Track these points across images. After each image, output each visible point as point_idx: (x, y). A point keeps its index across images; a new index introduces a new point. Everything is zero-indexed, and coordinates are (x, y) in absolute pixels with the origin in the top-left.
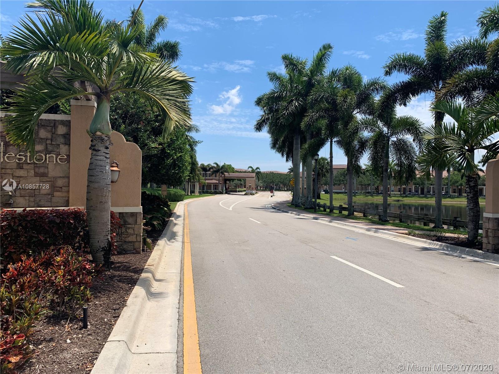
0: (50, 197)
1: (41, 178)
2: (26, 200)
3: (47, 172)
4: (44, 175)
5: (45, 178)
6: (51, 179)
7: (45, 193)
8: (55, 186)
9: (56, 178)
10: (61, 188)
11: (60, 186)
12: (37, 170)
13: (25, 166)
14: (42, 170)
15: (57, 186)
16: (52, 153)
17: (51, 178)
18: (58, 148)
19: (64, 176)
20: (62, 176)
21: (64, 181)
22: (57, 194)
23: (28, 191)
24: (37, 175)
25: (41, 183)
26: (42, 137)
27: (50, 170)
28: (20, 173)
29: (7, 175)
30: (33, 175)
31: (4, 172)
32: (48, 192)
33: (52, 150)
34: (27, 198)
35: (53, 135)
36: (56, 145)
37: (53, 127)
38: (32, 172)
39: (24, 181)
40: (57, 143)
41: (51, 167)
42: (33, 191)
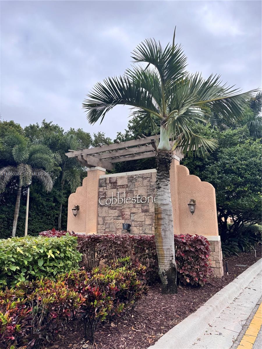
1: (145, 213)
2: (137, 229)
3: (148, 209)
4: (146, 211)
5: (148, 213)
7: (148, 224)
8: (153, 219)
9: (154, 213)
12: (143, 208)
13: (137, 206)
14: (145, 208)
16: (151, 195)
17: (151, 213)
18: (154, 192)
23: (139, 222)
24: (143, 211)
25: (146, 217)
26: (145, 185)
27: (150, 208)
28: (134, 210)
29: (127, 212)
30: (141, 212)
31: (126, 210)
32: (150, 223)
33: (151, 193)
34: (138, 227)
35: (151, 183)
36: (153, 190)
37: (151, 177)
38: (140, 209)
39: (136, 216)
40: (153, 188)
41: (150, 205)
42: (141, 223)
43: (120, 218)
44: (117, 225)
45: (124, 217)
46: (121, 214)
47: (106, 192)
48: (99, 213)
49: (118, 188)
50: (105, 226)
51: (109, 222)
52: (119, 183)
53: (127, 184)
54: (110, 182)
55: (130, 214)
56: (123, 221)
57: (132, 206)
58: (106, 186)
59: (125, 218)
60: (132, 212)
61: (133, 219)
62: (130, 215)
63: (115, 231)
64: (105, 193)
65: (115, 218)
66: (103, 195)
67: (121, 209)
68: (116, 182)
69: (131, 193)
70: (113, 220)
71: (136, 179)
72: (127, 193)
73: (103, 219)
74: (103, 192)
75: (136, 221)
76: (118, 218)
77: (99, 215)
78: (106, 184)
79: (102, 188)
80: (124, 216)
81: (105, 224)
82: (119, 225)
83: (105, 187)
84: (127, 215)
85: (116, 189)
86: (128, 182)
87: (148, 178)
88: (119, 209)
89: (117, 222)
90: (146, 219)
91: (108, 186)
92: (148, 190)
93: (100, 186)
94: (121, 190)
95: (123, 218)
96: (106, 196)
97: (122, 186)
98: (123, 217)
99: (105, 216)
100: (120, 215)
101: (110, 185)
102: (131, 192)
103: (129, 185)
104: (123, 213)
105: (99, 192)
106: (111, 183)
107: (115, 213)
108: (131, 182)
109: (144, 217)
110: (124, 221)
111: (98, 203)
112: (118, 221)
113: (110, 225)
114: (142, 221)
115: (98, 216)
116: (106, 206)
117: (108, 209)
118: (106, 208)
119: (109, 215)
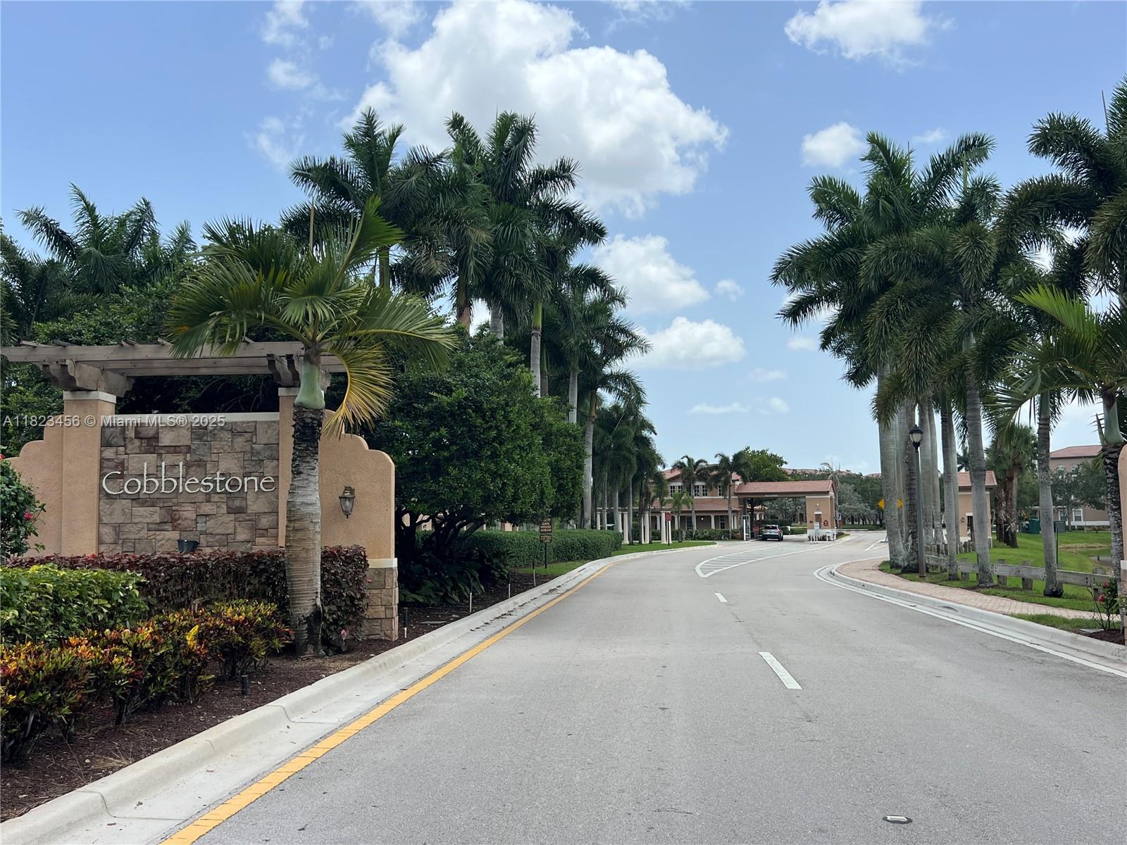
0: (250, 545)
1: (237, 515)
3: (245, 506)
4: (240, 511)
5: (243, 515)
6: (250, 517)
7: (243, 540)
8: (257, 528)
9: (258, 514)
10: (266, 530)
11: (265, 528)
12: (230, 503)
13: (215, 498)
14: (237, 503)
15: (260, 528)
16: (252, 474)
17: (251, 515)
18: (260, 467)
19: (271, 511)
20: (267, 511)
21: (271, 519)
22: (260, 540)
23: (218, 537)
24: (231, 511)
25: (237, 524)
26: (238, 450)
27: (249, 503)
28: (207, 508)
29: (188, 513)
30: (225, 512)
31: (183, 509)
32: (248, 538)
33: (253, 469)
34: (217, 548)
35: (254, 445)
36: (258, 462)
37: (254, 432)
38: (224, 506)
39: (212, 521)
40: (260, 458)
41: (250, 497)
42: (224, 537)
43: (167, 527)
44: (158, 544)
45: (180, 524)
46: (168, 518)
47: (126, 461)
48: (102, 513)
49: (163, 452)
50: (122, 547)
51: (133, 536)
52: (166, 439)
53: (189, 443)
54: (138, 436)
55: (194, 517)
56: (175, 535)
57: (201, 498)
58: (125, 446)
59: (181, 527)
60: (202, 512)
61: (204, 529)
62: (196, 520)
64: (122, 464)
65: (150, 526)
66: (116, 468)
67: (171, 504)
68: (156, 438)
69: (199, 466)
70: (145, 531)
71: (215, 435)
72: (188, 466)
73: (115, 530)
74: (116, 461)
75: (211, 534)
76: (160, 528)
77: (104, 518)
78: (125, 439)
79: (113, 450)
80: (179, 522)
81: (120, 542)
82: (163, 545)
83: (122, 449)
84: (186, 519)
85: (155, 455)
86: (192, 440)
87: (246, 432)
88: (165, 505)
89: (159, 538)
90: (239, 530)
91: (130, 446)
92: (246, 462)
93: (106, 444)
94: (169, 459)
95: (176, 527)
96: (125, 472)
97: (174, 449)
98: (175, 524)
99: (122, 522)
100: (166, 520)
101: (137, 442)
102: (201, 464)
103: (193, 447)
104: (175, 515)
105: (102, 460)
106: (141, 438)
107: (153, 514)
108: (200, 439)
109: (232, 524)
110: (178, 535)
111: (101, 489)
112: (160, 535)
113: (137, 545)
114: (228, 533)
115: (100, 520)
116: (124, 496)
117: (130, 505)
118: (124, 502)
119: (134, 520)
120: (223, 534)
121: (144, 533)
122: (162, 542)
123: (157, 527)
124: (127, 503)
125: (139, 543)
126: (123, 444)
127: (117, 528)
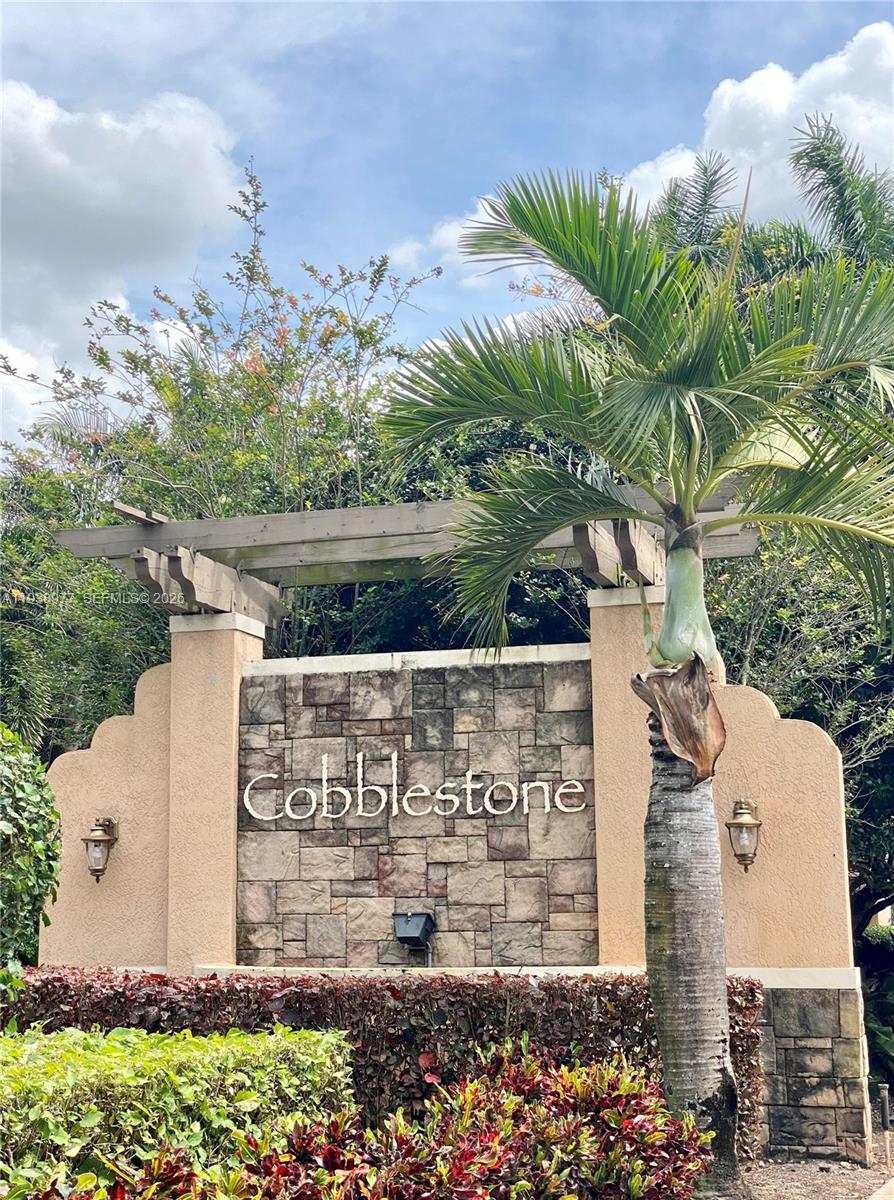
0: (537, 929)
1: (509, 865)
2: (466, 942)
3: (525, 844)
4: (515, 855)
5: (521, 864)
6: (537, 869)
7: (523, 918)
8: (551, 892)
9: (553, 862)
10: (572, 896)
11: (569, 893)
12: (495, 838)
13: (463, 827)
14: (509, 838)
15: (558, 892)
16: (538, 776)
17: (538, 865)
18: (555, 760)
19: (579, 855)
20: (571, 855)
21: (579, 872)
22: (558, 919)
23: (471, 911)
24: (497, 855)
25: (510, 882)
26: (507, 726)
27: (535, 837)
28: (452, 851)
29: (409, 859)
30: (484, 857)
31: (401, 850)
32: (533, 914)
33: (538, 767)
34: (470, 935)
36: (548, 750)
37: (540, 686)
38: (481, 844)
39: (458, 876)
40: (553, 741)
41: (536, 825)
42: (485, 911)
43: (368, 889)
44: (353, 926)
45: (394, 883)
46: (371, 871)
47: (287, 753)
48: (243, 860)
49: (358, 732)
51: (303, 908)
52: (364, 706)
53: (409, 714)
54: (310, 700)
55: (423, 870)
56: (382, 907)
57: (436, 827)
58: (285, 722)
59: (396, 888)
60: (438, 857)
61: (443, 894)
62: (426, 873)
63: (338, 954)
64: (280, 758)
65: (337, 887)
66: (269, 767)
67: (375, 840)
68: (344, 703)
70: (327, 897)
71: (459, 694)
72: (407, 759)
73: (269, 895)
74: (268, 752)
75: (457, 903)
76: (356, 891)
77: (246, 871)
78: (285, 707)
79: (262, 730)
80: (393, 878)
82: (361, 927)
83: (280, 728)
84: (406, 872)
85: (345, 739)
86: (416, 705)
87: (524, 686)
88: (365, 842)
89: (352, 911)
90: (514, 895)
91: (295, 722)
92: (525, 751)
93: (251, 719)
94: (371, 746)
95: (387, 888)
96: (286, 776)
97: (381, 727)
98: (385, 882)
99: (282, 877)
100: (366, 875)
101: (308, 715)
102: (432, 755)
103: (417, 721)
104: (385, 864)
105: (245, 749)
106: (317, 706)
107: (341, 862)
108: (431, 704)
109: (499, 884)
110: (391, 906)
111: (242, 813)
112: (355, 907)
113: (311, 926)
114: (491, 901)
115: (240, 875)
116: (286, 824)
117: (297, 842)
118: (284, 835)
119: (306, 875)
120: (483, 905)
121: (324, 903)
122: (358, 922)
123: (350, 888)
124: (289, 839)
125: (315, 922)
126: (282, 719)
127: (274, 889)
